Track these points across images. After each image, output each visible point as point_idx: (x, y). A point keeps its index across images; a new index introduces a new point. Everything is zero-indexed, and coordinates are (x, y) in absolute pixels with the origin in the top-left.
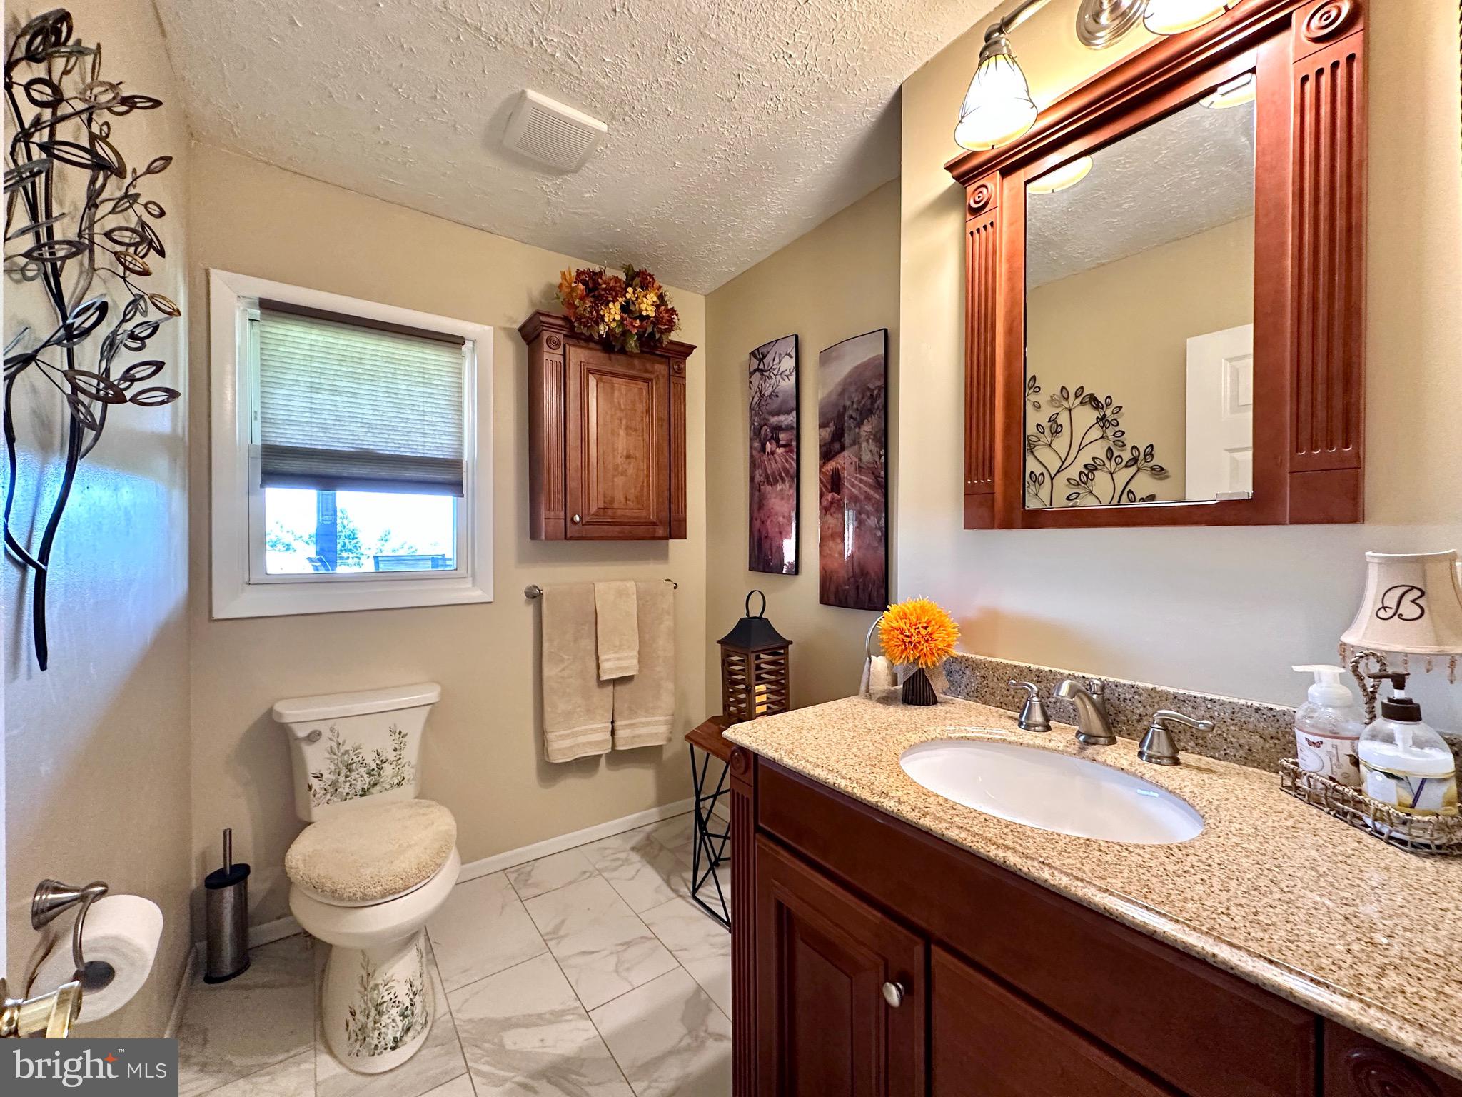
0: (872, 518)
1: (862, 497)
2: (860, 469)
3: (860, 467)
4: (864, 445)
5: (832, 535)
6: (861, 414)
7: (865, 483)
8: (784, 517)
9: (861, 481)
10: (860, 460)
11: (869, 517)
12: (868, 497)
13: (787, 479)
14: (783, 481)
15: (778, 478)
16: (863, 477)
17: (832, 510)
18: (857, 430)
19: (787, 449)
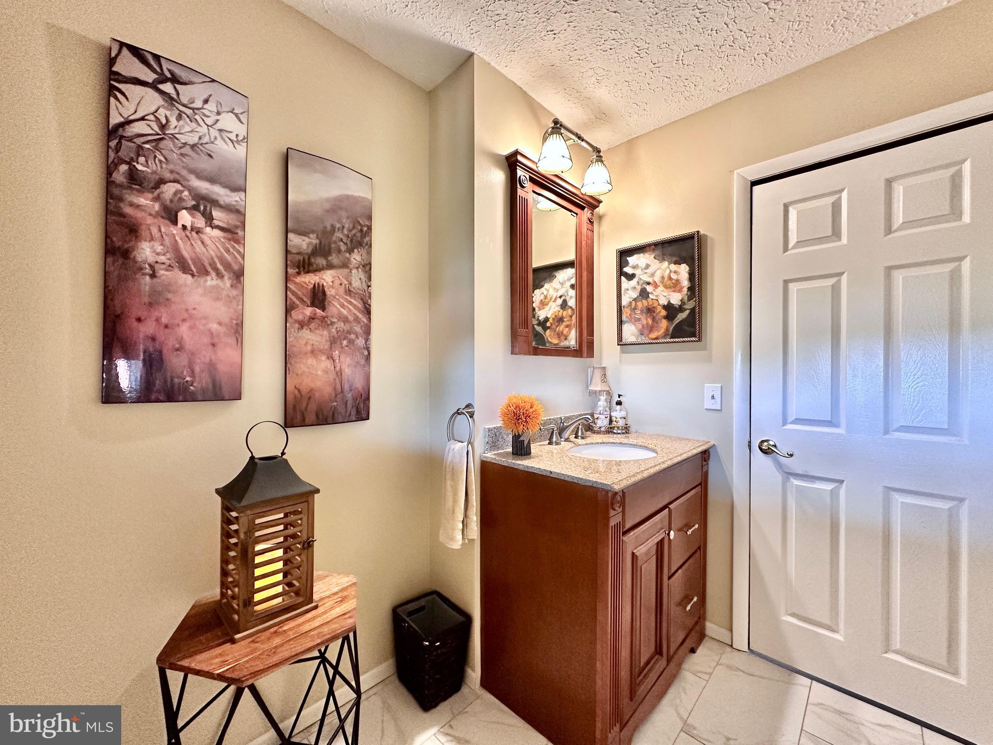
0: (360, 338)
1: (351, 318)
2: (349, 292)
3: (350, 291)
4: (354, 271)
5: (312, 352)
6: (351, 241)
7: (355, 306)
8: (220, 324)
9: (351, 303)
10: (350, 284)
11: (357, 337)
12: (357, 320)
13: (226, 276)
14: (220, 275)
15: (209, 269)
16: (353, 301)
17: (312, 326)
18: (347, 255)
19: (229, 236)
